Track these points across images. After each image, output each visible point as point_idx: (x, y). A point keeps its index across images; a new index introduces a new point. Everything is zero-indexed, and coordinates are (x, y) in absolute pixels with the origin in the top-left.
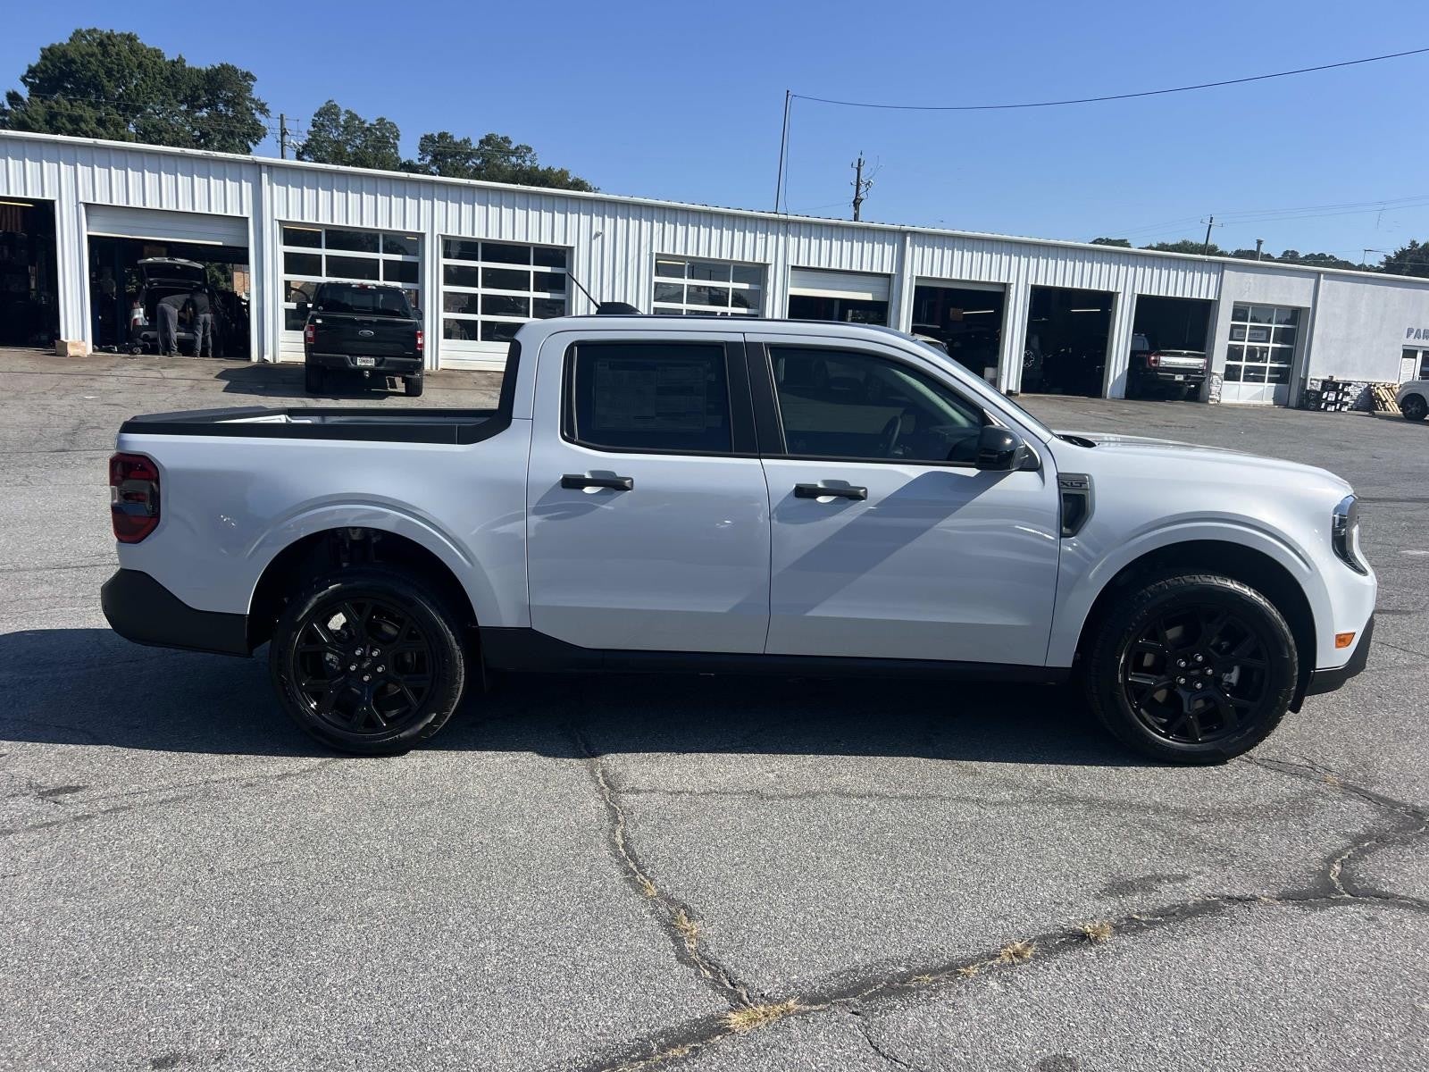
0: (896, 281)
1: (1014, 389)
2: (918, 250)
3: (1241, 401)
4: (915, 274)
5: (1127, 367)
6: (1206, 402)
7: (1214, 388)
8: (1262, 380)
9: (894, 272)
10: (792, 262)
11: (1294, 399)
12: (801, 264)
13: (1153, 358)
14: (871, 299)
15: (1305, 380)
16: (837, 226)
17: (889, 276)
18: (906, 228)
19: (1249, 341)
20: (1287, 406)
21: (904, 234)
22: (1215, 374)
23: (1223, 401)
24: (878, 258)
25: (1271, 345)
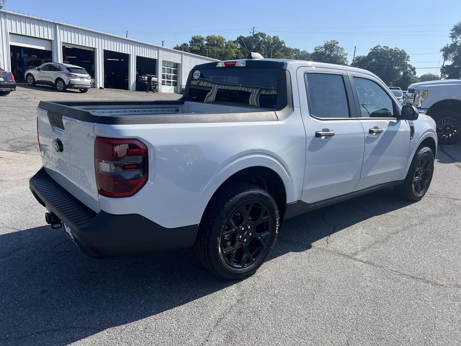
0: (54, 42)
1: (102, 87)
2: (62, 32)
3: (166, 92)
4: (62, 41)
5: (135, 80)
6: (158, 92)
7: (159, 87)
8: (170, 85)
9: (53, 39)
10: (9, 31)
11: (179, 91)
12: (13, 32)
13: (143, 77)
14: (45, 49)
15: (181, 85)
16: (28, 18)
17: (51, 41)
18: (56, 22)
19: (167, 73)
20: (177, 93)
21: (55, 24)
22: (159, 83)
23: (162, 91)
24: (47, 33)
25: (172, 74)
